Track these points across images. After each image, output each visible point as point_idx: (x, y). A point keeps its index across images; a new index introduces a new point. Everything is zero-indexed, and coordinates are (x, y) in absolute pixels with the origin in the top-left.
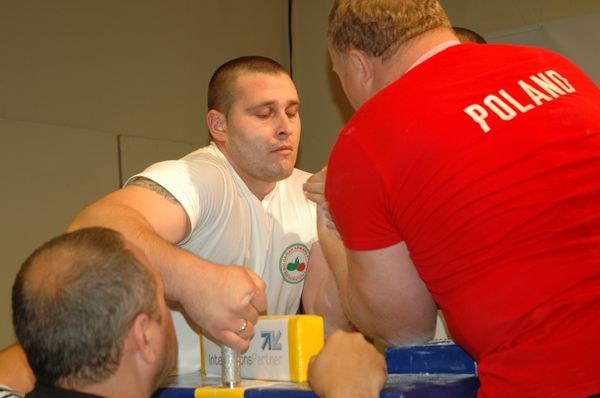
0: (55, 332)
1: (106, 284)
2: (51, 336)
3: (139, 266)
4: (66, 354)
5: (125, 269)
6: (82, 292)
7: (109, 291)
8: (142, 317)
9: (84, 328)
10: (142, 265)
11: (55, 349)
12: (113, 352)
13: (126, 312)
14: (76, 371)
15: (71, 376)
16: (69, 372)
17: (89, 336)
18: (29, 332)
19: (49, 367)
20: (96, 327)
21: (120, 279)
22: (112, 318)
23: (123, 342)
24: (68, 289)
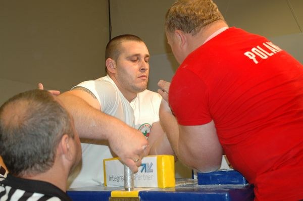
0: (20, 146)
1: (46, 120)
2: (17, 149)
3: (62, 109)
4: (26, 158)
5: (55, 111)
6: (33, 124)
7: (48, 123)
8: (66, 136)
9: (36, 144)
10: (64, 109)
11: (20, 156)
12: (51, 155)
13: (57, 134)
14: (32, 167)
15: (29, 170)
16: (27, 167)
17: (38, 148)
18: (4, 147)
19: (16, 165)
20: (42, 143)
21: (53, 117)
22: (50, 137)
23: (56, 150)
24: (26, 123)
